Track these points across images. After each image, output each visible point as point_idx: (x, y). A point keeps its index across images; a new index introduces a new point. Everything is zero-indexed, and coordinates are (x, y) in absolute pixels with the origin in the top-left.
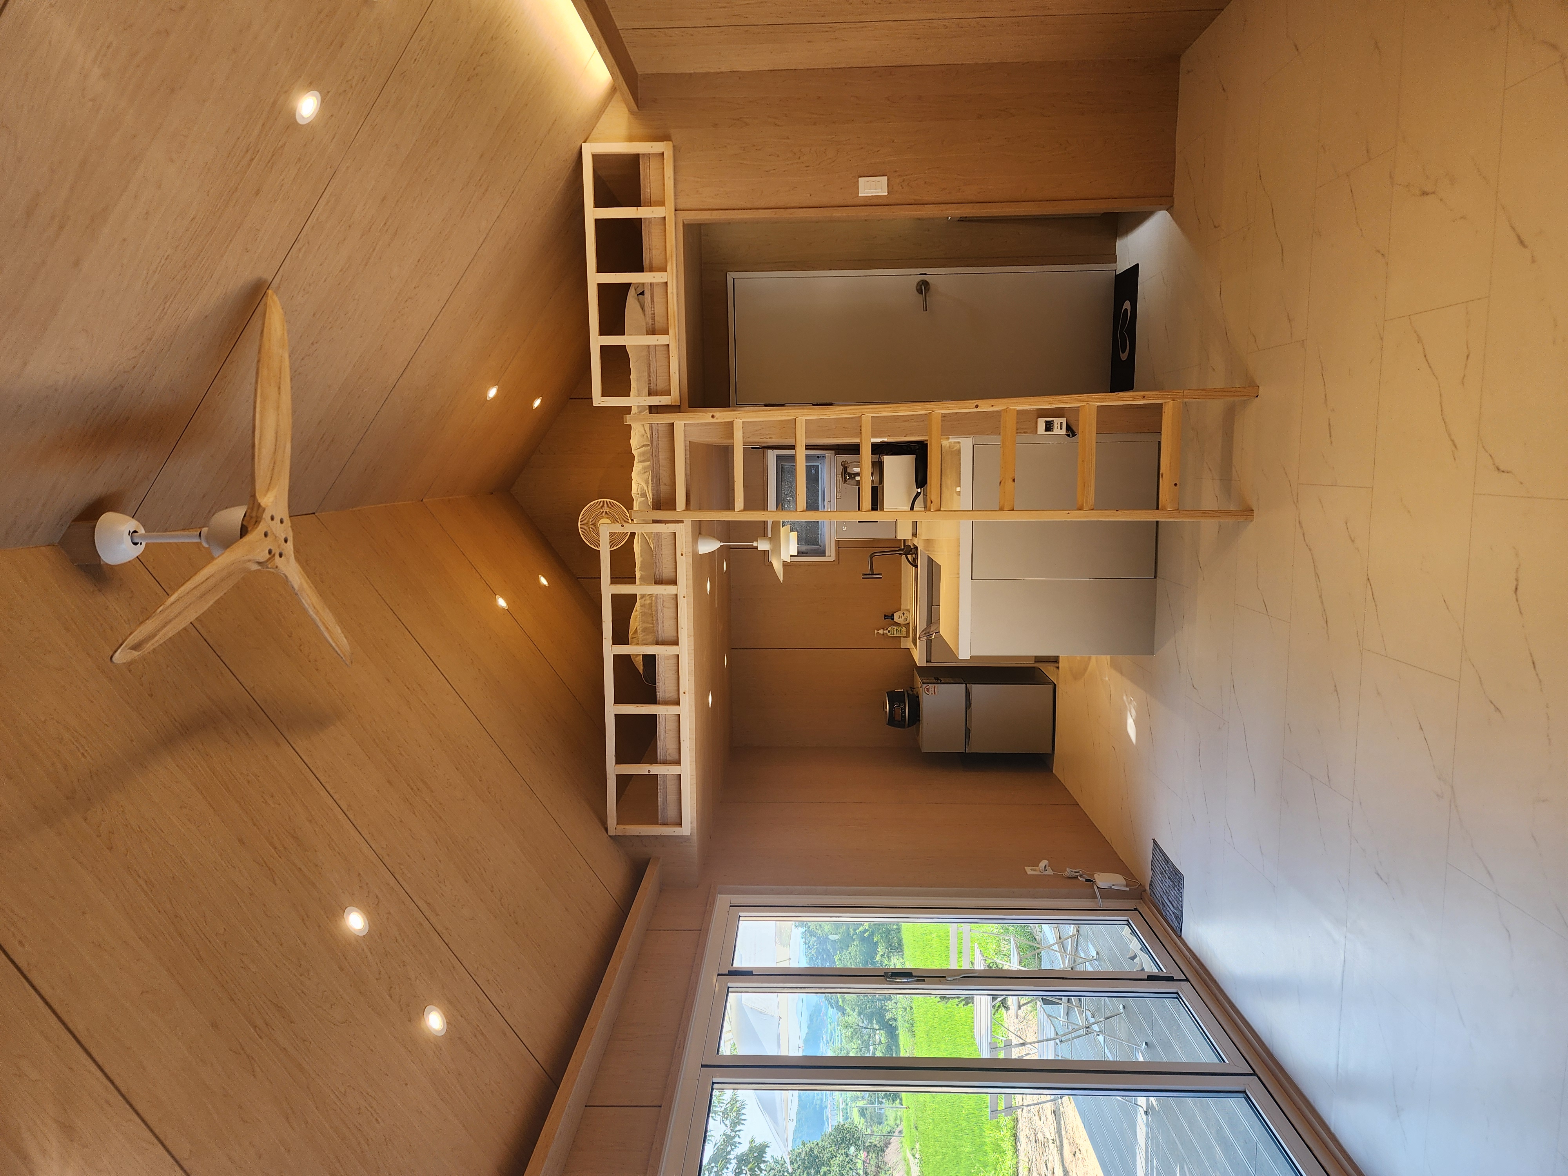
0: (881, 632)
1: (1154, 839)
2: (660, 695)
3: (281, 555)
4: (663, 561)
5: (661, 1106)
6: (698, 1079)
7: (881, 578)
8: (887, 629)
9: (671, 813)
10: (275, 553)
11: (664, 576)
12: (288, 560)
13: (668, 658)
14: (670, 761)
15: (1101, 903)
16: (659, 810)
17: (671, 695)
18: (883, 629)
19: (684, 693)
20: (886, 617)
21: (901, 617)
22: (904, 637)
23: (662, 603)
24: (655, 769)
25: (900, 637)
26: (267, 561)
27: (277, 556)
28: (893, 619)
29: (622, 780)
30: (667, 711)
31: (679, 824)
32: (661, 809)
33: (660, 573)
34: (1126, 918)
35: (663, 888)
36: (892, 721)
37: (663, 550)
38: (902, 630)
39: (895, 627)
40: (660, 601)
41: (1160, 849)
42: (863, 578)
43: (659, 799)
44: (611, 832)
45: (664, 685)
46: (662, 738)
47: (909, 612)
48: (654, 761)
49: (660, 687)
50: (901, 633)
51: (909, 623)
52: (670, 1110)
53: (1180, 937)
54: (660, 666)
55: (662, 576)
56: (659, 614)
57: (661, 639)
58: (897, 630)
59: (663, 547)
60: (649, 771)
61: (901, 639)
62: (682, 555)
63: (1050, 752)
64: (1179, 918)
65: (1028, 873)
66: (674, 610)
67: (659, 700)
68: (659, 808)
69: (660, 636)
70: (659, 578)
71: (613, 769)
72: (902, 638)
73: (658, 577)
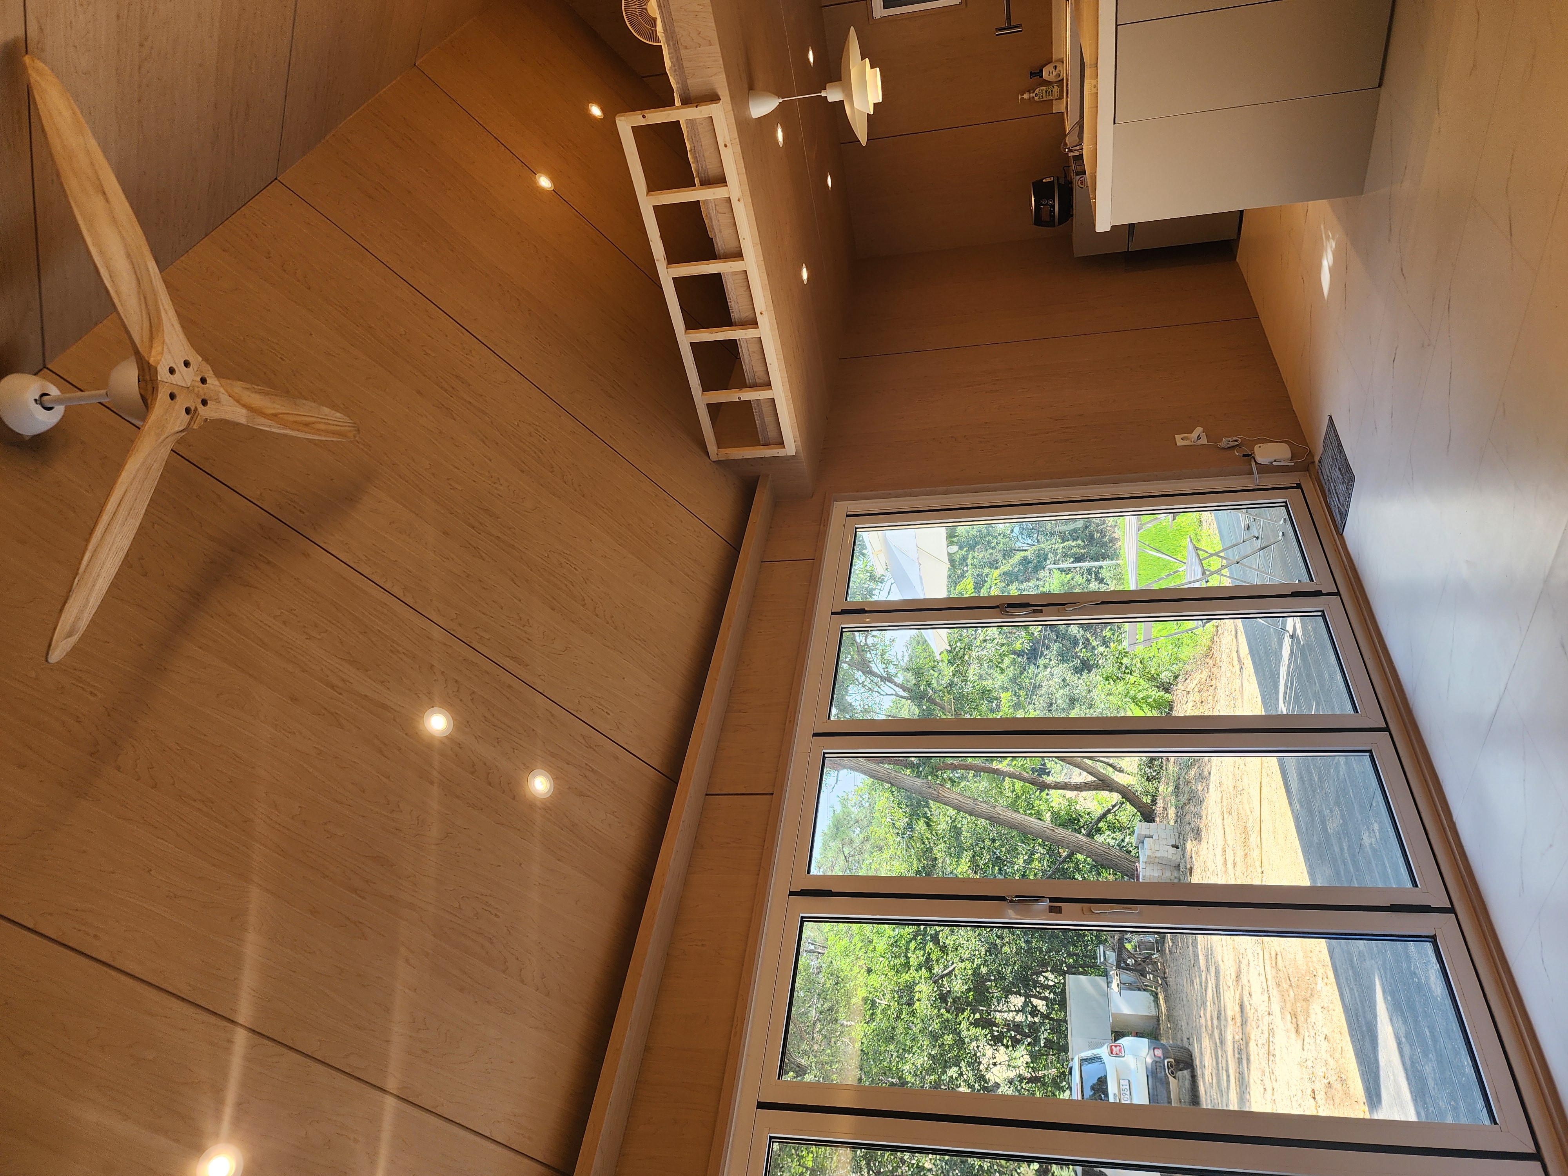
0: (1026, 96)
1: (1331, 416)
2: (735, 315)
3: (204, 403)
4: (705, 155)
5: (773, 794)
6: (810, 753)
7: (1021, 31)
8: (1034, 92)
9: (772, 434)
10: (196, 407)
11: (709, 173)
12: (218, 401)
13: (735, 273)
14: (760, 383)
15: (1257, 480)
16: (759, 432)
17: (747, 314)
18: (1029, 91)
19: (761, 313)
20: (1032, 74)
21: (1052, 73)
22: (1056, 99)
23: (714, 209)
24: (747, 395)
25: (1052, 100)
26: (189, 424)
27: (200, 407)
28: (1042, 77)
29: (714, 409)
30: (746, 334)
31: (781, 443)
32: (760, 431)
33: (705, 170)
34: (1284, 500)
35: (777, 502)
36: (1038, 220)
37: (702, 140)
38: (1054, 90)
39: (1044, 88)
40: (712, 205)
41: (1335, 430)
42: (997, 35)
43: (757, 422)
44: (714, 457)
45: (737, 307)
46: (747, 361)
47: (1063, 62)
48: (743, 384)
49: (733, 306)
50: (1052, 95)
51: (1063, 79)
52: (781, 799)
53: (1341, 535)
54: (728, 283)
55: (708, 173)
56: (714, 222)
57: (723, 251)
58: (1046, 92)
59: (701, 136)
60: (739, 398)
61: (1052, 102)
62: (726, 146)
63: (1235, 237)
64: (1344, 515)
65: (1178, 444)
66: (730, 215)
67: (735, 322)
68: (759, 430)
69: (720, 249)
70: (705, 177)
71: (701, 399)
72: (1054, 102)
73: (703, 175)
